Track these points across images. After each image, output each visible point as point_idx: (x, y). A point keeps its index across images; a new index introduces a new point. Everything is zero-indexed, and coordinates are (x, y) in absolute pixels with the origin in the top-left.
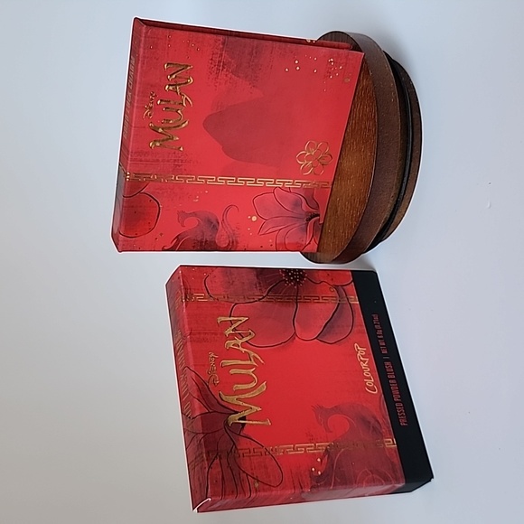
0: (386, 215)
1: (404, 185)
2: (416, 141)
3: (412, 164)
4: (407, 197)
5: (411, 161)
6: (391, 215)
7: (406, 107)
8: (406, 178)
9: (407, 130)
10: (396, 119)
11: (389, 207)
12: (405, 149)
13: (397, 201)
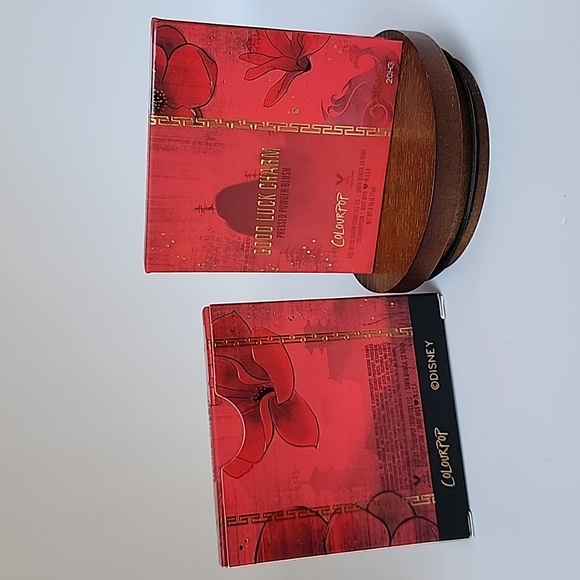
0: (452, 235)
1: (470, 201)
2: (482, 150)
3: (479, 177)
4: (474, 214)
5: (477, 173)
6: (457, 235)
7: (470, 112)
8: (472, 193)
9: (472, 139)
10: (458, 126)
11: (454, 226)
12: (469, 161)
13: (463, 219)
